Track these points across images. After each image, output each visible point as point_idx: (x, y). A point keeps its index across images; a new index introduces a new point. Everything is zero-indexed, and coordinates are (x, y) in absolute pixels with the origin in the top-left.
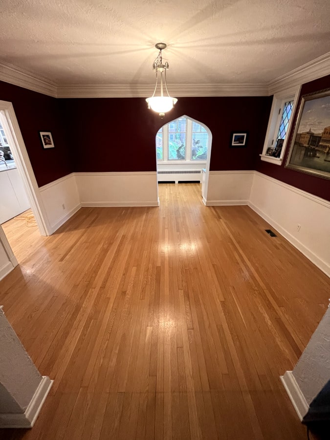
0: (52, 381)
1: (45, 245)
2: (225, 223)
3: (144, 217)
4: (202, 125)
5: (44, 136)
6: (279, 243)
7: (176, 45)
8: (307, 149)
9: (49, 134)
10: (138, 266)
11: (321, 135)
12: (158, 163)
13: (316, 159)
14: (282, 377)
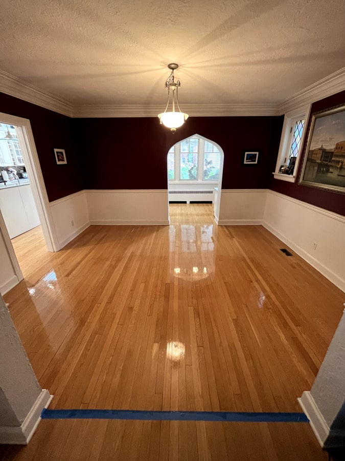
0: (52, 396)
1: (52, 261)
2: (238, 242)
3: (154, 235)
4: (213, 144)
5: (57, 152)
6: (295, 262)
7: (187, 66)
8: (320, 165)
9: (63, 151)
10: (146, 283)
11: (333, 151)
12: (169, 182)
13: (329, 175)
14: (299, 399)
